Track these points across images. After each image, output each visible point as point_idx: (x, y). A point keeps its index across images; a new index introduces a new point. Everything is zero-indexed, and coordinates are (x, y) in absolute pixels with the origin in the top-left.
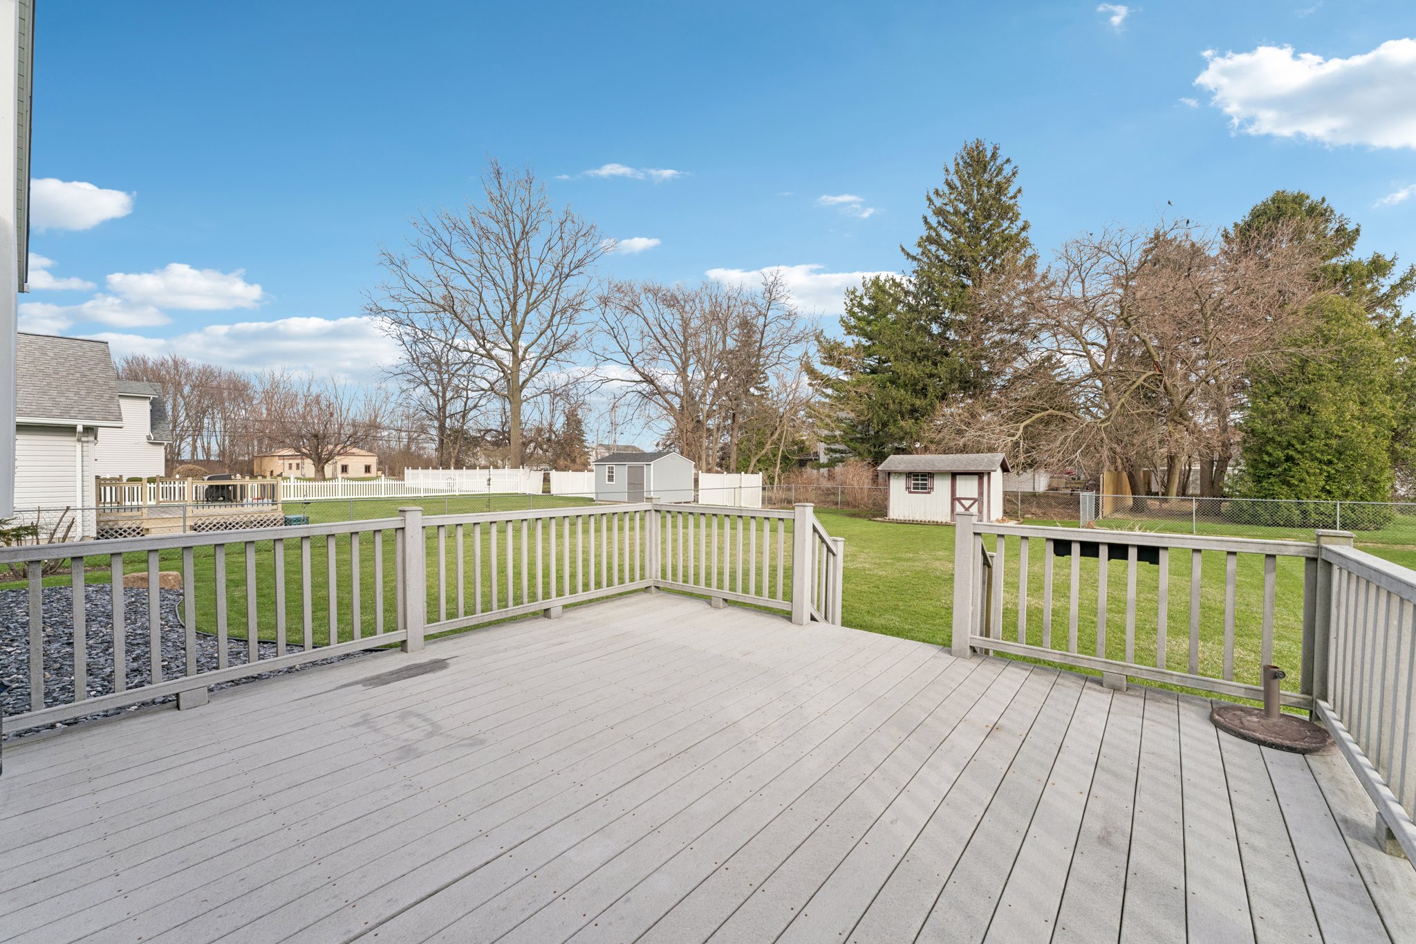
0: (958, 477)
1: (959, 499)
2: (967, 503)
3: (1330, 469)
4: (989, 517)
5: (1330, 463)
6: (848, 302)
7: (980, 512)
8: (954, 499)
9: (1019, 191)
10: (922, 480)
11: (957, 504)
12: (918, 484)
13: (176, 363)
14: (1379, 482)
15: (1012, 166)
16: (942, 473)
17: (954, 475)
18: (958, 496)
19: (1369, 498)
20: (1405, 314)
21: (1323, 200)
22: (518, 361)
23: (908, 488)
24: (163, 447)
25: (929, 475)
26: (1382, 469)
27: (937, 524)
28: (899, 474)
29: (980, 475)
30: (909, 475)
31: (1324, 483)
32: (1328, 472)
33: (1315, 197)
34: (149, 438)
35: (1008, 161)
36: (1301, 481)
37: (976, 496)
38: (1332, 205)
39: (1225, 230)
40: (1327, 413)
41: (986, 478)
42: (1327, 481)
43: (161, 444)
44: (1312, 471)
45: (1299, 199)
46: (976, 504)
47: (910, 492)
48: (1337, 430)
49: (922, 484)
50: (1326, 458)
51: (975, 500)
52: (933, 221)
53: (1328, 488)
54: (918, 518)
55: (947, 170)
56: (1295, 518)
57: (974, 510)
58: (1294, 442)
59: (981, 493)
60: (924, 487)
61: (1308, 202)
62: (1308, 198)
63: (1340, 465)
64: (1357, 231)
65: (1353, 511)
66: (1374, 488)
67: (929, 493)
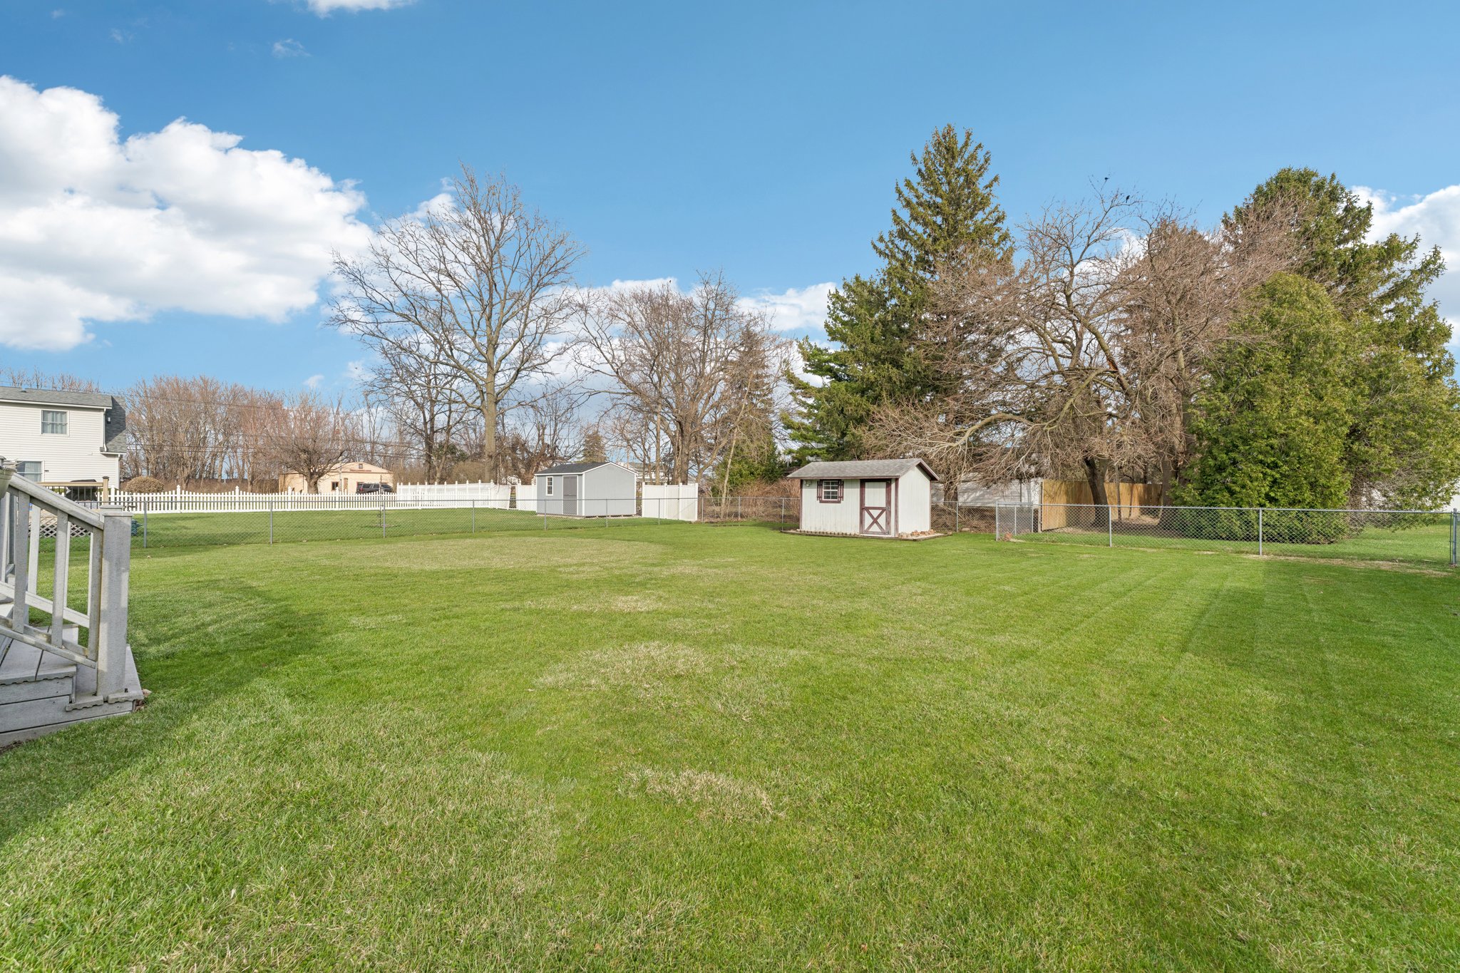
0: (867, 484)
1: (867, 509)
2: (875, 513)
3: (1274, 473)
4: (897, 529)
5: (1275, 466)
6: (831, 306)
7: (888, 523)
8: (863, 509)
9: (996, 179)
10: (833, 488)
11: (866, 514)
12: (829, 493)
13: (205, 382)
14: (1329, 487)
15: (984, 152)
16: (852, 480)
17: (863, 482)
18: (867, 505)
19: (1319, 505)
20: (1426, 302)
21: (1333, 177)
22: (493, 372)
23: (819, 497)
24: (117, 459)
25: (839, 483)
26: (1332, 473)
27: (845, 536)
28: (810, 481)
29: (887, 481)
30: (820, 482)
31: (1267, 489)
32: (1273, 476)
33: (1324, 173)
34: (102, 450)
35: (980, 146)
36: (1243, 487)
37: (883, 505)
38: (1343, 183)
39: (1226, 215)
40: (1271, 408)
41: (893, 486)
42: (1271, 487)
43: (115, 456)
44: (1254, 475)
45: (1304, 178)
46: (884, 515)
47: (821, 502)
48: (1280, 428)
49: (833, 493)
50: (1270, 460)
51: (883, 510)
52: (905, 215)
53: (1272, 494)
54: (829, 530)
55: (915, 159)
56: (1236, 529)
57: (882, 521)
58: (1238, 443)
59: (889, 502)
60: (835, 496)
61: (1314, 179)
62: (1315, 174)
63: (1286, 468)
64: (1369, 209)
65: (1301, 520)
66: (1325, 496)
67: (839, 502)
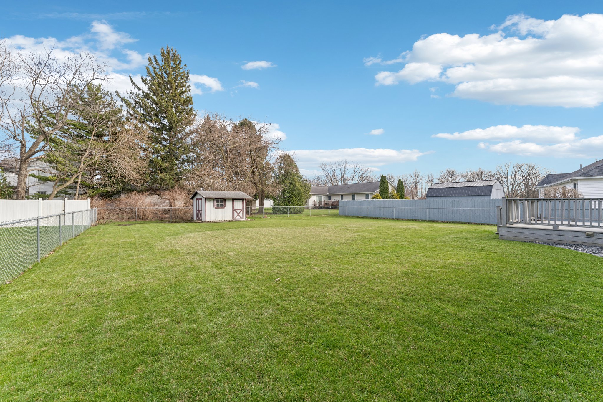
0: (235, 201)
1: (235, 210)
2: (238, 211)
7: (243, 215)
8: (233, 210)
10: (221, 202)
11: (235, 212)
12: (219, 204)
16: (229, 199)
17: (233, 200)
23: (214, 206)
25: (224, 200)
27: (227, 221)
28: (210, 199)
29: (242, 199)
30: (215, 200)
37: (241, 208)
41: (244, 201)
46: (241, 212)
47: (215, 208)
51: (241, 210)
54: (219, 219)
57: (241, 214)
59: (243, 207)
60: (221, 205)
67: (224, 208)
